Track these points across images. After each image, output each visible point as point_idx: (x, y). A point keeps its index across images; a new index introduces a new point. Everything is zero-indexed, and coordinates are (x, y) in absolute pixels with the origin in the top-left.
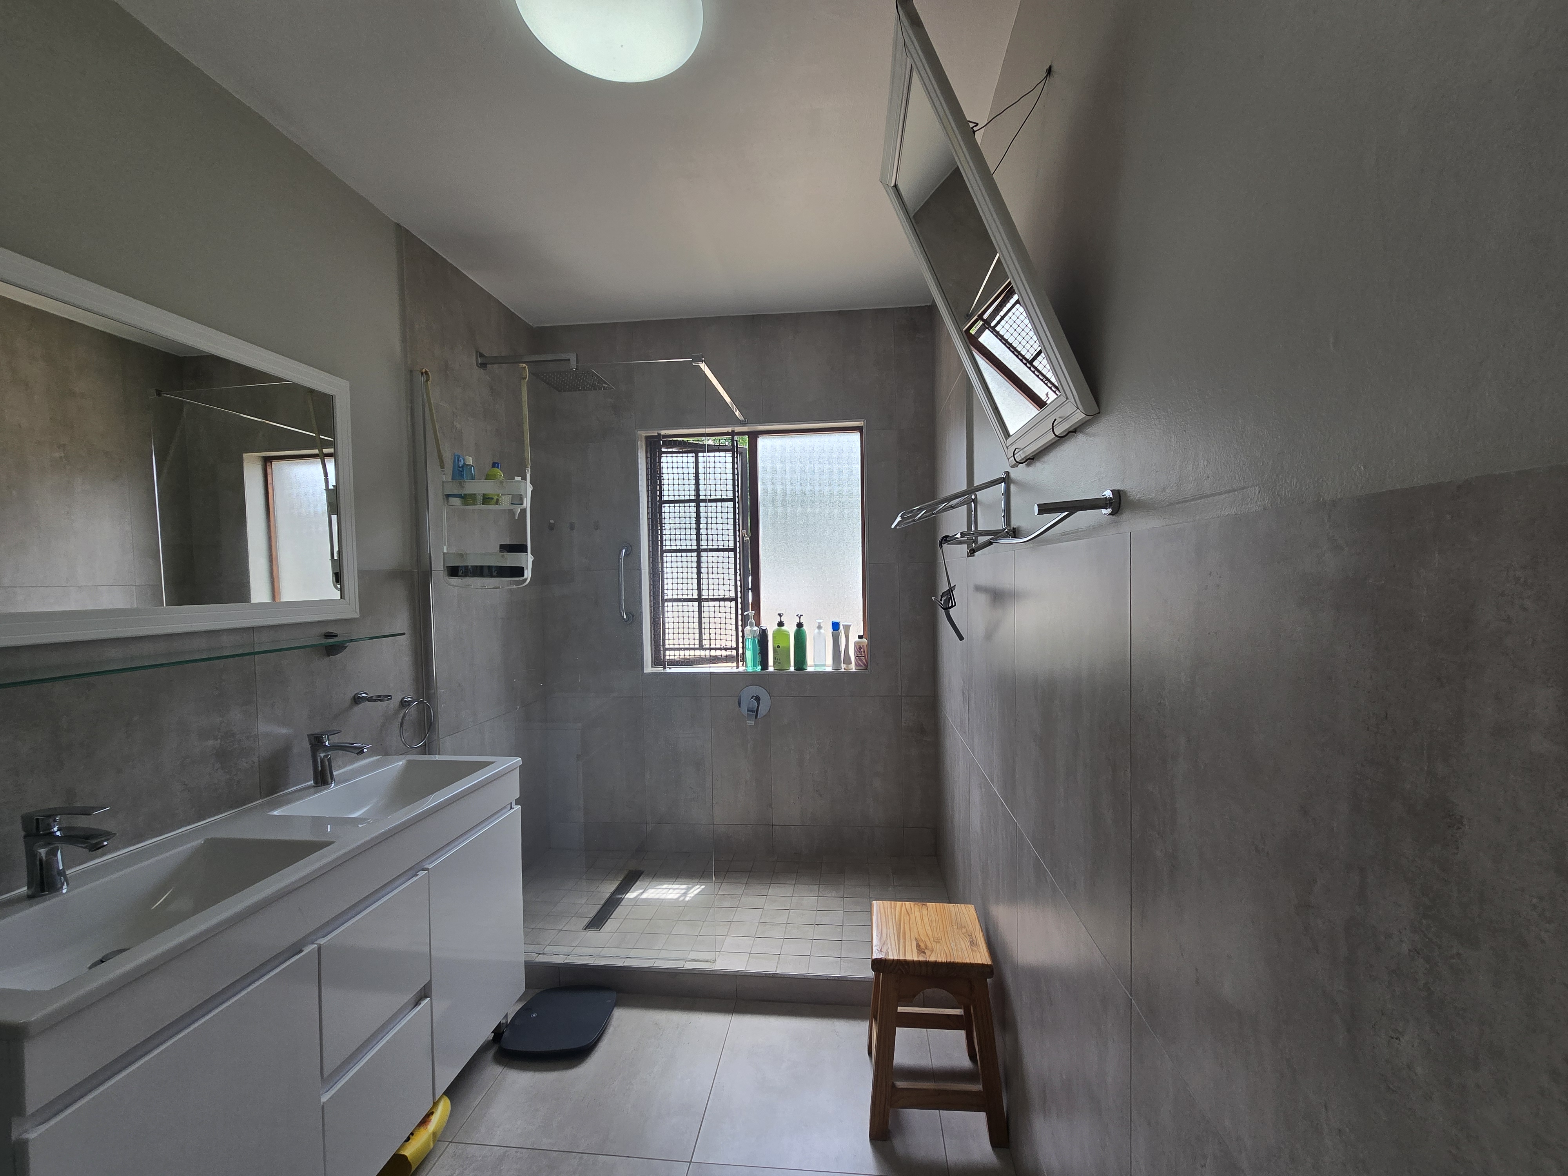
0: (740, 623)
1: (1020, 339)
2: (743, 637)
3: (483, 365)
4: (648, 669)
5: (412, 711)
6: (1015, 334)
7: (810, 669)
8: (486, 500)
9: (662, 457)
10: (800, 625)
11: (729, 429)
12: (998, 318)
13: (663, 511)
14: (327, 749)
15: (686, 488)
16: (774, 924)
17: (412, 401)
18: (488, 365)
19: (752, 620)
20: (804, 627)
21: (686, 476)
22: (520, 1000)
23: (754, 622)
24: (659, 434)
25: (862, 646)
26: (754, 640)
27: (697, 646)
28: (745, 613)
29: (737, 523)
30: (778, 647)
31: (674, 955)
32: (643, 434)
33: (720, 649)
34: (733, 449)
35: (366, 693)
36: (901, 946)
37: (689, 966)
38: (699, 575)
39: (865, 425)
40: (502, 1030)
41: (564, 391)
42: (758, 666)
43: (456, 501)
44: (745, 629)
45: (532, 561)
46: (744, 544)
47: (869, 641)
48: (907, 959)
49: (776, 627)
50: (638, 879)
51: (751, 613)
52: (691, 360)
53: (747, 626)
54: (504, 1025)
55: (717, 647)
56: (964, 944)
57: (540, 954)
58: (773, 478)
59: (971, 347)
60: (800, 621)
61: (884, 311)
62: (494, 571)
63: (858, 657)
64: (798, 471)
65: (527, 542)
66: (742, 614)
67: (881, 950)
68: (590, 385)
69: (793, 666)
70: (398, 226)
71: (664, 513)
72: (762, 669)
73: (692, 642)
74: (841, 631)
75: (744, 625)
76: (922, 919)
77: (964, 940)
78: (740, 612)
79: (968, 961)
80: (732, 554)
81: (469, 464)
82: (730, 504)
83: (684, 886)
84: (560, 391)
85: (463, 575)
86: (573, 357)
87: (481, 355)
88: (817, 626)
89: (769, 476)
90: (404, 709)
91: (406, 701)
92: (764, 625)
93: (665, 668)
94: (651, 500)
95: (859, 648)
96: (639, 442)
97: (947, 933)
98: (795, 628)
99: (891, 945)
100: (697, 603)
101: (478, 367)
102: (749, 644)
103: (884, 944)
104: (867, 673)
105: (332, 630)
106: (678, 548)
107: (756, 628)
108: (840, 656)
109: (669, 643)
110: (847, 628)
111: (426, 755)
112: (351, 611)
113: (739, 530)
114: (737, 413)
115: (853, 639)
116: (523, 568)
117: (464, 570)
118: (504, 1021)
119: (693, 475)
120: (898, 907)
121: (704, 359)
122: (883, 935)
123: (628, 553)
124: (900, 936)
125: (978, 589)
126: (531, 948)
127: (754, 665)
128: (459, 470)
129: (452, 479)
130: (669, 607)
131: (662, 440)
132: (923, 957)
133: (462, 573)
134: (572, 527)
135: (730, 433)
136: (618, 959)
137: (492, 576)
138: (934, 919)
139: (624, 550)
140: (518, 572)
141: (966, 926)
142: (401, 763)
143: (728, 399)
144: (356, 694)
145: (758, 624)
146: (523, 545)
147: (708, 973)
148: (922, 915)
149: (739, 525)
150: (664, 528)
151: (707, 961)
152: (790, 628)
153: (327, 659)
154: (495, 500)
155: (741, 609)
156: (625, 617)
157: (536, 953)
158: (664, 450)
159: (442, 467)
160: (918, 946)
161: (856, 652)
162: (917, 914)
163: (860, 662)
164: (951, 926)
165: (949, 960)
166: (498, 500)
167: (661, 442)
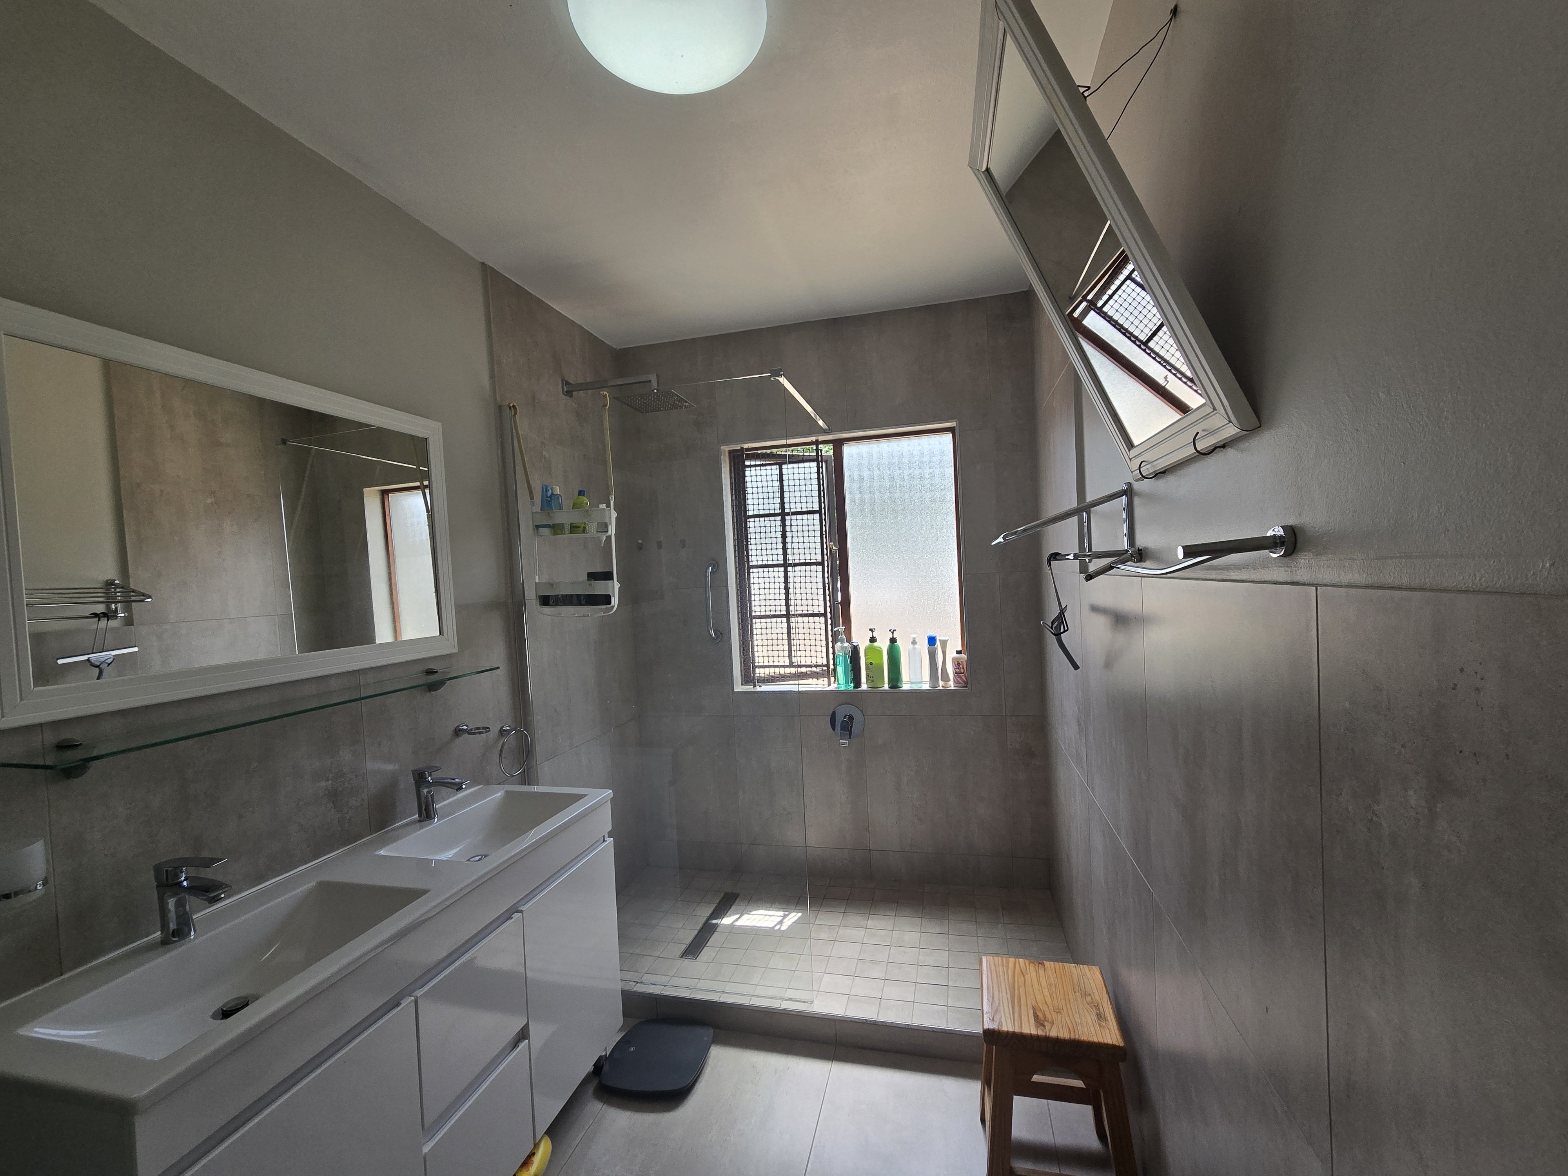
0: (830, 639)
1: (1131, 318)
2: (834, 653)
3: (569, 393)
4: (739, 687)
5: (511, 740)
6: (1127, 314)
7: (905, 687)
8: (574, 528)
9: (745, 470)
10: (893, 641)
11: (814, 439)
12: (1105, 297)
13: (748, 526)
14: (430, 785)
15: (771, 501)
16: (875, 962)
17: (502, 435)
18: (573, 393)
19: (843, 636)
20: (898, 643)
21: (770, 490)
22: (620, 1030)
23: (845, 638)
24: (742, 448)
25: (960, 662)
26: (845, 657)
27: (787, 664)
28: (836, 629)
29: (824, 536)
30: (871, 664)
31: (771, 992)
32: (726, 448)
33: (811, 666)
34: (817, 459)
35: (466, 726)
36: (1016, 1015)
37: (786, 1005)
38: (787, 590)
39: (958, 425)
40: (602, 1063)
41: (648, 412)
42: (851, 683)
43: (545, 531)
44: (836, 646)
45: (619, 588)
46: (832, 554)
47: (969, 656)
48: (1023, 1031)
49: (868, 643)
50: (734, 902)
51: (842, 628)
52: (770, 374)
53: (838, 642)
54: (604, 1058)
55: (807, 664)
56: (1090, 1018)
57: (637, 983)
58: (860, 487)
59: (1076, 332)
60: (893, 636)
61: (976, 301)
62: (582, 599)
63: (957, 674)
64: (887, 478)
65: (612, 570)
66: (832, 630)
67: (993, 1018)
68: (671, 404)
69: (887, 683)
70: (483, 264)
71: (750, 527)
72: (854, 687)
73: (781, 659)
74: (937, 646)
75: (835, 641)
76: (1039, 981)
77: (1090, 1013)
78: (830, 627)
79: (1096, 1040)
80: (820, 568)
81: (557, 493)
82: (817, 516)
83: (781, 913)
84: (643, 412)
85: (554, 604)
86: (653, 378)
87: (567, 383)
88: (912, 640)
89: (855, 486)
90: (503, 737)
91: (504, 730)
92: (855, 640)
93: (755, 686)
94: (736, 514)
95: (957, 664)
96: (722, 457)
97: (1069, 1000)
98: (888, 643)
99: (1005, 1014)
100: (786, 618)
101: (565, 395)
102: (840, 660)
103: (996, 1011)
104: (967, 691)
105: (432, 666)
106: (764, 564)
107: (846, 644)
108: (938, 673)
109: (759, 661)
110: (944, 643)
111: (525, 785)
112: (450, 646)
113: (826, 543)
114: (821, 423)
115: (951, 654)
116: (610, 595)
117: (554, 599)
118: (604, 1054)
119: (777, 487)
120: (1011, 965)
121: (782, 373)
122: (995, 999)
123: (715, 570)
124: (1014, 1002)
125: (1095, 609)
126: (629, 976)
127: (847, 683)
128: (547, 500)
129: (541, 510)
130: (757, 624)
131: (745, 454)
132: (1042, 1030)
133: (553, 602)
134: (660, 545)
135: (814, 442)
136: (714, 993)
137: (581, 604)
138: (1053, 982)
139: (710, 568)
140: (606, 600)
141: (1092, 993)
142: (500, 794)
143: (809, 409)
144: (457, 727)
145: (849, 640)
146: (610, 572)
147: (806, 1015)
148: (1039, 977)
149: (826, 537)
150: (749, 543)
151: (804, 1002)
152: (883, 644)
153: (428, 694)
154: (582, 527)
155: (831, 624)
156: (713, 635)
157: (634, 982)
158: (747, 463)
159: (532, 498)
160: (1036, 1017)
161: (955, 668)
162: (1034, 974)
163: (959, 679)
164: (1073, 993)
165: (1073, 1037)
166: (584, 528)
167: (744, 455)
